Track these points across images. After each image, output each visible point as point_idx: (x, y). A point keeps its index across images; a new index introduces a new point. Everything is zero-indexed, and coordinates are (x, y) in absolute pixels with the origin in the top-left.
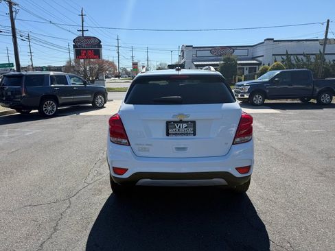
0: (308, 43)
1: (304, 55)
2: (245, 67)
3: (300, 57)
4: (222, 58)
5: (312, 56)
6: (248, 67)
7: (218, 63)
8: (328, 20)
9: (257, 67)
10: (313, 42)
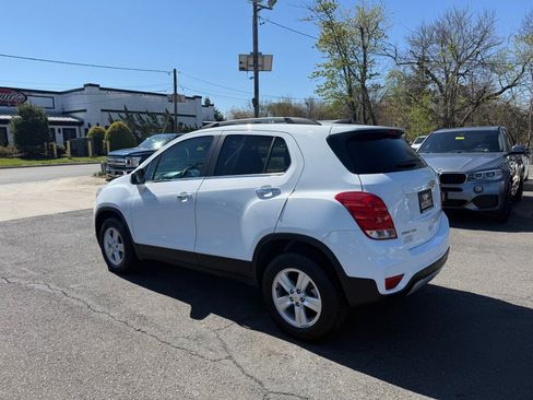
0: (147, 96)
1: (147, 113)
2: (56, 128)
3: (144, 117)
4: (17, 109)
5: (159, 117)
6: (61, 127)
7: (9, 117)
8: (175, 71)
9: (77, 127)
10: (153, 97)
